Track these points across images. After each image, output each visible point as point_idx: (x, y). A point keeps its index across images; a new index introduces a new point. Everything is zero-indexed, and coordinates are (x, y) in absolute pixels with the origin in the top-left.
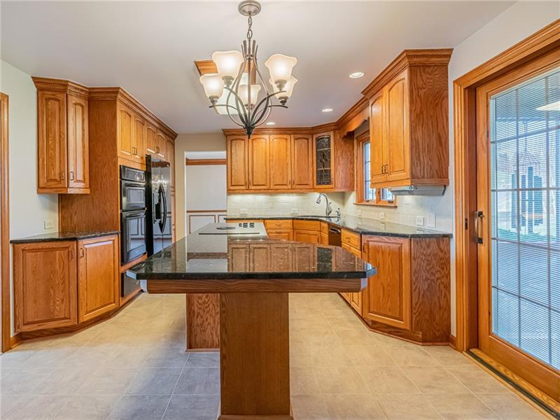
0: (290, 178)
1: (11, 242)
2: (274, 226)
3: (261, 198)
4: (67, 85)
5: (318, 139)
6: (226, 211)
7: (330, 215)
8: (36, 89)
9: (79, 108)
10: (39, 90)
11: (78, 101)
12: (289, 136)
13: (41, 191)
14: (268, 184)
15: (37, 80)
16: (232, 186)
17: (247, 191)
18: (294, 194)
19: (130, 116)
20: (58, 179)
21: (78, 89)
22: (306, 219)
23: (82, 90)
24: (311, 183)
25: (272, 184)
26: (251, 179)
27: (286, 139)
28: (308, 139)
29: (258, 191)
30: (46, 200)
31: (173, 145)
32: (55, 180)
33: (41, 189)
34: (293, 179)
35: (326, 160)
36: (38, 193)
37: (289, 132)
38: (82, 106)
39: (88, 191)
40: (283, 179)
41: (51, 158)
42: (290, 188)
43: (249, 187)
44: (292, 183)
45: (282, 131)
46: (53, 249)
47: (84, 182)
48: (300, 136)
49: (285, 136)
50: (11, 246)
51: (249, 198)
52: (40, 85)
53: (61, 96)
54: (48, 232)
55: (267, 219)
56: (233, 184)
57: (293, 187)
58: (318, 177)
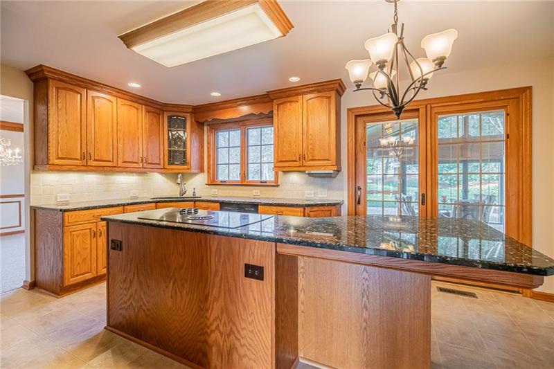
0: (141, 156)
5: (170, 118)
12: (140, 106)
14: (115, 160)
16: (58, 158)
17: (84, 168)
18: (134, 174)
24: (162, 162)
25: (120, 161)
26: (90, 151)
27: (137, 109)
28: (158, 115)
37: (142, 102)
40: (133, 155)
42: (141, 166)
43: (87, 162)
44: (145, 161)
48: (152, 109)
49: (136, 105)
56: (60, 156)
57: (145, 165)
58: (170, 157)
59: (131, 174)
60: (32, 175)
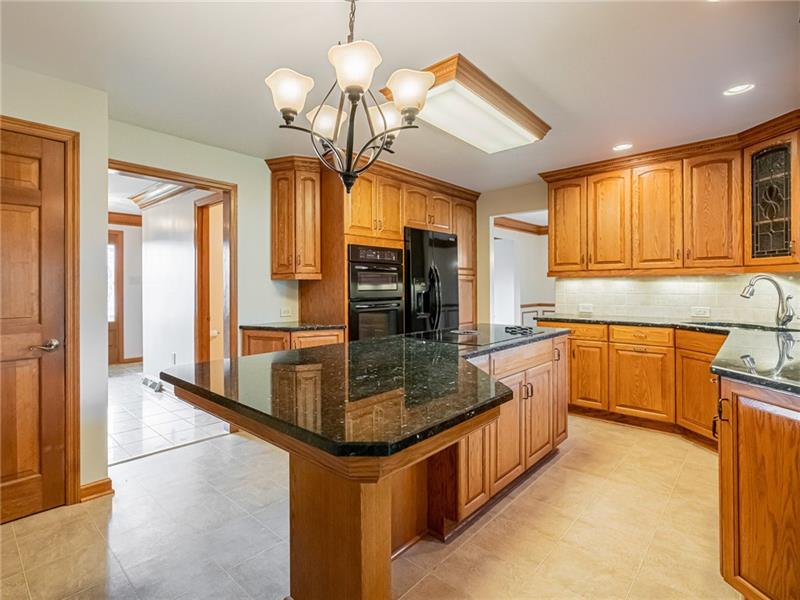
0: (678, 246)
1: (241, 327)
2: (629, 337)
3: (622, 286)
4: (293, 161)
6: (553, 305)
7: (789, 326)
8: (270, 172)
9: (309, 183)
10: (274, 171)
11: (307, 175)
12: (678, 163)
13: (275, 277)
15: (270, 163)
16: (556, 264)
17: (584, 273)
18: (701, 278)
19: (371, 182)
20: (286, 263)
21: (306, 162)
22: (702, 330)
23: (312, 163)
24: (737, 253)
25: (637, 259)
26: (591, 252)
27: (671, 171)
28: (729, 162)
29: (606, 273)
30: (283, 286)
31: (473, 211)
32: (284, 265)
33: (275, 275)
34: (688, 246)
35: (779, 200)
36: (272, 279)
37: (679, 155)
38: (313, 180)
39: (319, 277)
40: (662, 248)
41: (281, 242)
42: (679, 263)
43: (589, 266)
44: (685, 255)
45: (664, 154)
46: (271, 339)
47: (315, 266)
48: (706, 158)
49: (667, 165)
50: (239, 333)
51: (597, 285)
52: (274, 167)
53: (290, 174)
54: (285, 320)
55: (613, 323)
56: (558, 262)
57: (688, 263)
58: (755, 239)
59: (694, 279)
60: (557, 283)
